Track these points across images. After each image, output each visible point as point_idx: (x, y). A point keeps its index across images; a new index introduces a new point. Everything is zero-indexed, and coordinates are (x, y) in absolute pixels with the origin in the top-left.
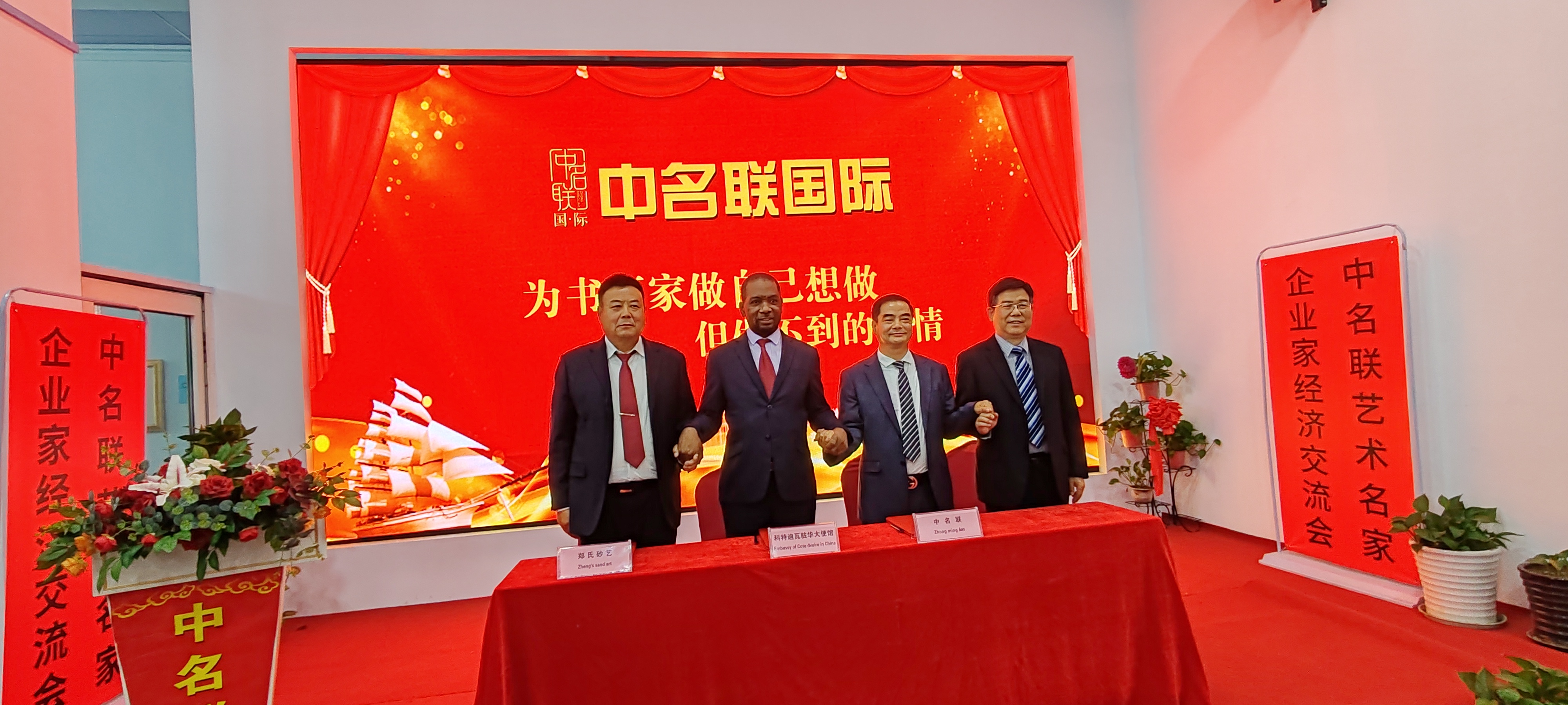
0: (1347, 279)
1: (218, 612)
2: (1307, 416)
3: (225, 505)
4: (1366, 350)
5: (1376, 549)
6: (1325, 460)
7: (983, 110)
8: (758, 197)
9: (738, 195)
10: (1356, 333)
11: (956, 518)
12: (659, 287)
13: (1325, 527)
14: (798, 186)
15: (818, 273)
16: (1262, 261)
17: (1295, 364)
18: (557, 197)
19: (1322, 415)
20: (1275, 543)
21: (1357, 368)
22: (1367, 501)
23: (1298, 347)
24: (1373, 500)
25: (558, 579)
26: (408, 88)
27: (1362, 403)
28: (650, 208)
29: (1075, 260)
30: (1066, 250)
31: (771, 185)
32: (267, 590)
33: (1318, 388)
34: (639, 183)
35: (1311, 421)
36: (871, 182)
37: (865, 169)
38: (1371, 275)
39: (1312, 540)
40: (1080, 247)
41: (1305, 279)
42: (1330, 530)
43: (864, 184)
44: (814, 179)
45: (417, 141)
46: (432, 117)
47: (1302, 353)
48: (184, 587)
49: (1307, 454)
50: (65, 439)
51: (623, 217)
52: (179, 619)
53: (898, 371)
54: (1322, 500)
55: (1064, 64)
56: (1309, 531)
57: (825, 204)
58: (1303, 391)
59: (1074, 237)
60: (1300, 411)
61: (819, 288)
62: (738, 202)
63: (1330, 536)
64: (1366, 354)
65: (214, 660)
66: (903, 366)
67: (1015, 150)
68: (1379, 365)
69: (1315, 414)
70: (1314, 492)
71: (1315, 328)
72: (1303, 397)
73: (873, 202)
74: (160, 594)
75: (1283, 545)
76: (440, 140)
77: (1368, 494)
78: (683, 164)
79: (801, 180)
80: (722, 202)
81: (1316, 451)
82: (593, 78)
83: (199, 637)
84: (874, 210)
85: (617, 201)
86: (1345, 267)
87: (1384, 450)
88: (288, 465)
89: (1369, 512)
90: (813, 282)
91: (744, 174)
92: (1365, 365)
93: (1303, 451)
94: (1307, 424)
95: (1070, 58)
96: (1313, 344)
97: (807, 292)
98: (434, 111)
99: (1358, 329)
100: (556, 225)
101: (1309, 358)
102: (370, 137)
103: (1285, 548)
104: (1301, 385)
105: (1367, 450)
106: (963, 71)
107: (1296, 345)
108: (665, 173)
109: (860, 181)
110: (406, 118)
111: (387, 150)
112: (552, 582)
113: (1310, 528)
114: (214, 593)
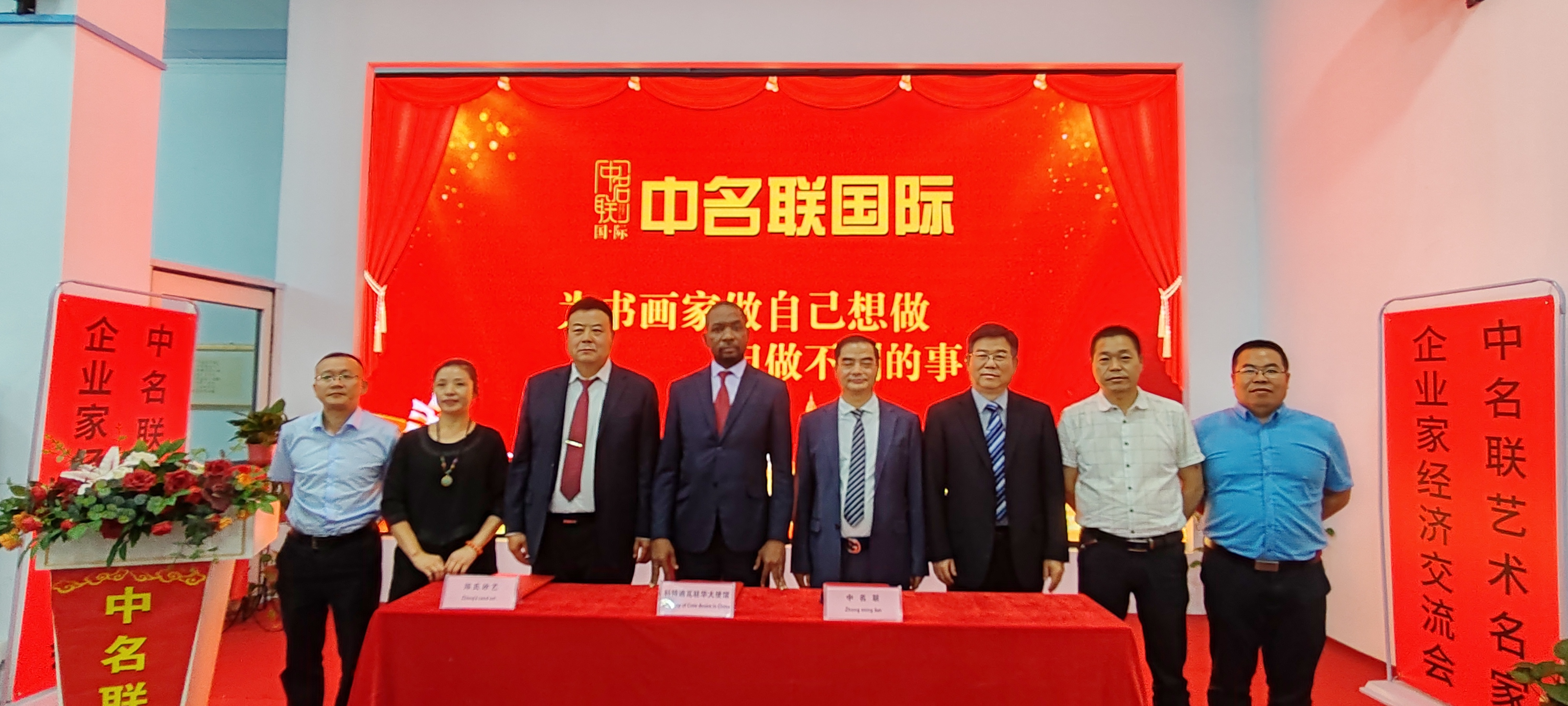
0: (1488, 345)
1: (146, 597)
2: (1431, 514)
3: (139, 499)
4: (1507, 439)
5: (1507, 698)
6: (1450, 574)
7: (1068, 124)
8: (803, 215)
9: (782, 212)
10: (1495, 416)
11: (874, 596)
12: (691, 306)
13: (1446, 660)
14: (848, 204)
15: (863, 299)
16: (1386, 315)
17: (1420, 447)
18: (599, 209)
19: (1449, 515)
20: (1383, 665)
21: (1494, 461)
22: (1499, 635)
23: (1424, 426)
24: (1506, 633)
25: (440, 608)
26: (470, 100)
27: (1498, 507)
28: (691, 224)
29: (1171, 299)
30: (1161, 287)
31: (819, 202)
32: (193, 582)
33: (1446, 481)
34: (681, 198)
35: (1435, 521)
36: (930, 202)
37: (924, 188)
38: (1518, 343)
39: (1429, 673)
40: (1179, 284)
41: (1435, 341)
42: (1452, 664)
43: (922, 204)
44: (867, 198)
45: (473, 151)
46: (489, 128)
47: (1429, 434)
48: (118, 572)
49: (1430, 563)
50: (104, 417)
51: (662, 231)
52: (111, 600)
53: (855, 421)
54: (1444, 624)
55: (1173, 72)
56: (1426, 661)
57: (876, 224)
58: (1427, 482)
59: (1172, 271)
60: (1422, 507)
61: (863, 315)
62: (782, 220)
63: (1451, 672)
64: (1507, 444)
65: (139, 642)
66: (860, 416)
67: (1105, 170)
68: (1523, 460)
69: (1442, 514)
70: (1435, 612)
71: (1445, 404)
72: (1428, 490)
73: (931, 224)
74: (97, 575)
75: (1394, 671)
76: (496, 151)
77: (1501, 625)
78: (729, 177)
79: (851, 198)
80: (765, 219)
81: (1440, 560)
82: (645, 91)
83: (127, 619)
84: (932, 233)
85: (658, 215)
86: (1486, 331)
87: (1524, 571)
88: (214, 466)
89: (1501, 648)
90: (856, 309)
91: (790, 190)
92: (1505, 458)
93: (1424, 559)
94: (1430, 524)
95: (1179, 66)
96: (1442, 424)
97: (849, 319)
98: (492, 122)
99: (1499, 410)
100: (596, 237)
101: (1437, 441)
102: (432, 146)
103: (1396, 677)
104: (1425, 474)
105: (1502, 568)
106: (1047, 80)
107: (1422, 423)
108: (708, 187)
109: (918, 200)
110: (466, 129)
111: (446, 159)
112: (432, 610)
113: (1428, 657)
114: (145, 579)
